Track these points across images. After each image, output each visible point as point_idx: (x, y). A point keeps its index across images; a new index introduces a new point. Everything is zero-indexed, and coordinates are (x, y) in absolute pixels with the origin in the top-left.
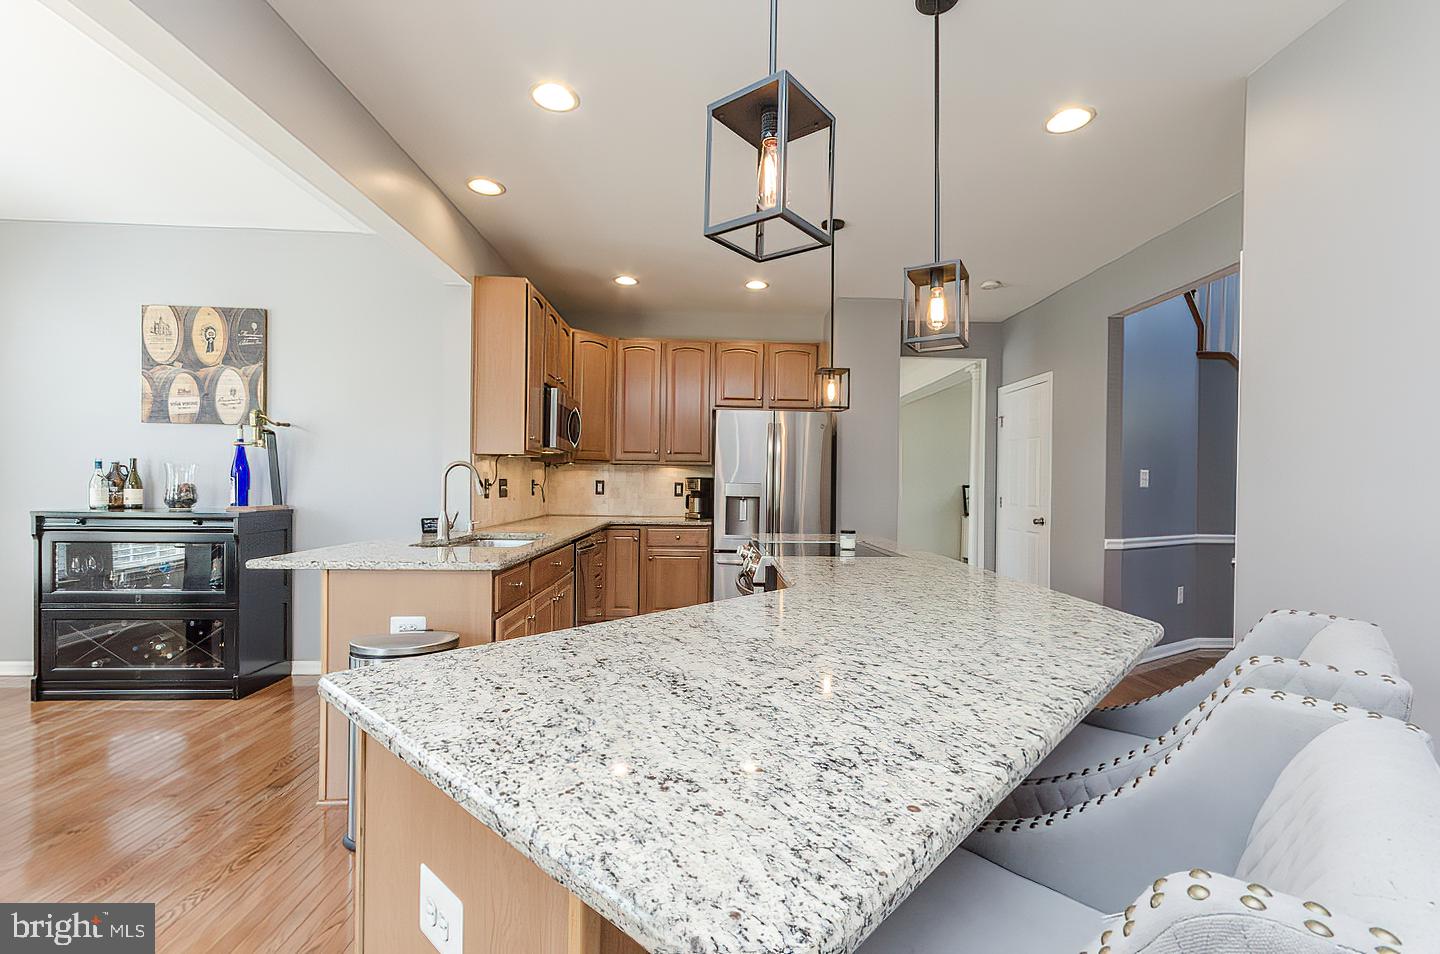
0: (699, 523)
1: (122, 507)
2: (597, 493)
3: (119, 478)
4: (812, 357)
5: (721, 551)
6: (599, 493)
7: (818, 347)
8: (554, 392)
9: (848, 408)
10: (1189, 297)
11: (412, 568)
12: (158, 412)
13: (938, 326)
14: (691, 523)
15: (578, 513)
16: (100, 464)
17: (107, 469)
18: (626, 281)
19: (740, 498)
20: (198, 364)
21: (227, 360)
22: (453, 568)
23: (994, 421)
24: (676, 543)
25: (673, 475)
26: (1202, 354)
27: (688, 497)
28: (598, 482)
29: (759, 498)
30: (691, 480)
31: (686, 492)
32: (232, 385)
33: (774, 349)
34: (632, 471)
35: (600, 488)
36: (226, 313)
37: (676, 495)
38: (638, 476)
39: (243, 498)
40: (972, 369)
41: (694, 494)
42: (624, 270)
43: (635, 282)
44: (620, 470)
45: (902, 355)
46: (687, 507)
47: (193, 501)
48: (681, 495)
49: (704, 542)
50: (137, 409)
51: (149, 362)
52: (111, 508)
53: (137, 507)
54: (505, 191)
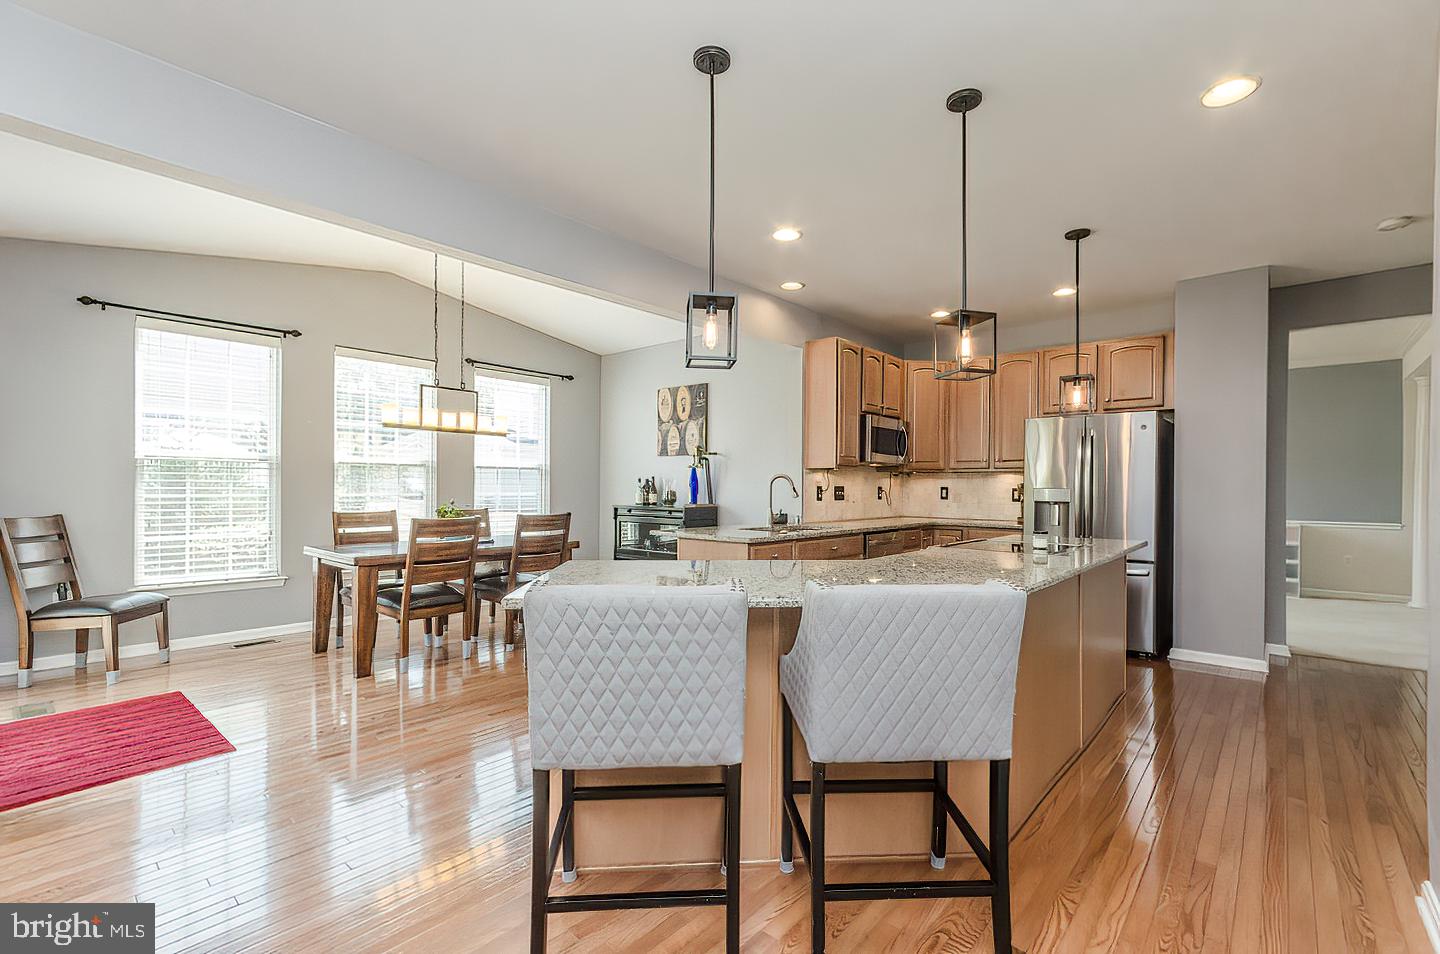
1: (649, 504)
2: (942, 498)
3: (649, 487)
6: (944, 498)
7: (1164, 339)
8: (869, 418)
12: (664, 452)
15: (927, 515)
16: (640, 480)
17: (643, 483)
19: (1048, 503)
20: (679, 421)
21: (690, 417)
25: (1011, 481)
28: (941, 488)
29: (1067, 503)
32: (693, 429)
34: (972, 478)
35: (944, 494)
36: (690, 388)
38: (978, 483)
39: (694, 500)
42: (938, 306)
44: (959, 478)
47: (675, 501)
48: (1018, 500)
50: (656, 448)
51: (661, 422)
52: (644, 504)
53: (654, 504)
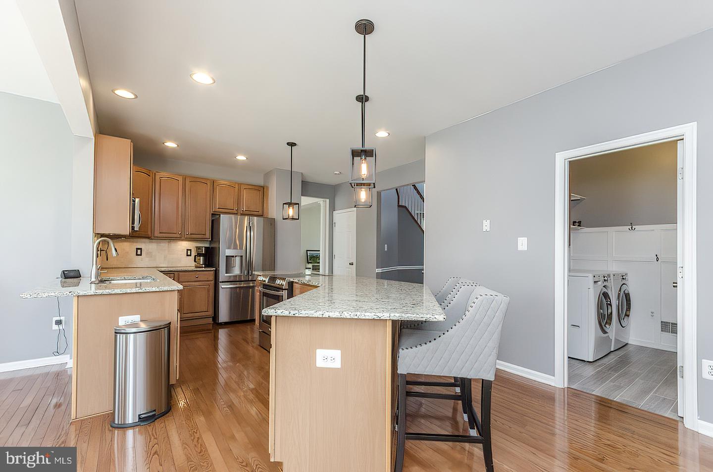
0: (203, 269)
2: (137, 255)
4: (261, 192)
5: (223, 282)
6: (139, 255)
7: (264, 188)
8: (137, 200)
9: (298, 219)
10: (397, 189)
11: (135, 292)
13: (363, 200)
14: (198, 269)
15: (124, 266)
18: (171, 144)
19: (233, 256)
22: (158, 290)
23: (332, 224)
24: (197, 279)
25: (184, 245)
26: (399, 206)
27: (195, 256)
28: (137, 249)
29: (242, 256)
30: (198, 248)
31: (194, 254)
33: (243, 187)
34: (160, 243)
35: (139, 252)
37: (187, 255)
38: (164, 245)
40: (322, 203)
41: (199, 255)
42: (170, 140)
43: (176, 146)
44: (152, 242)
45: (302, 195)
46: (195, 261)
48: (190, 255)
49: (212, 278)
54: (136, 97)
